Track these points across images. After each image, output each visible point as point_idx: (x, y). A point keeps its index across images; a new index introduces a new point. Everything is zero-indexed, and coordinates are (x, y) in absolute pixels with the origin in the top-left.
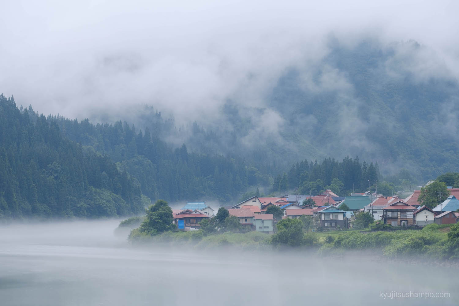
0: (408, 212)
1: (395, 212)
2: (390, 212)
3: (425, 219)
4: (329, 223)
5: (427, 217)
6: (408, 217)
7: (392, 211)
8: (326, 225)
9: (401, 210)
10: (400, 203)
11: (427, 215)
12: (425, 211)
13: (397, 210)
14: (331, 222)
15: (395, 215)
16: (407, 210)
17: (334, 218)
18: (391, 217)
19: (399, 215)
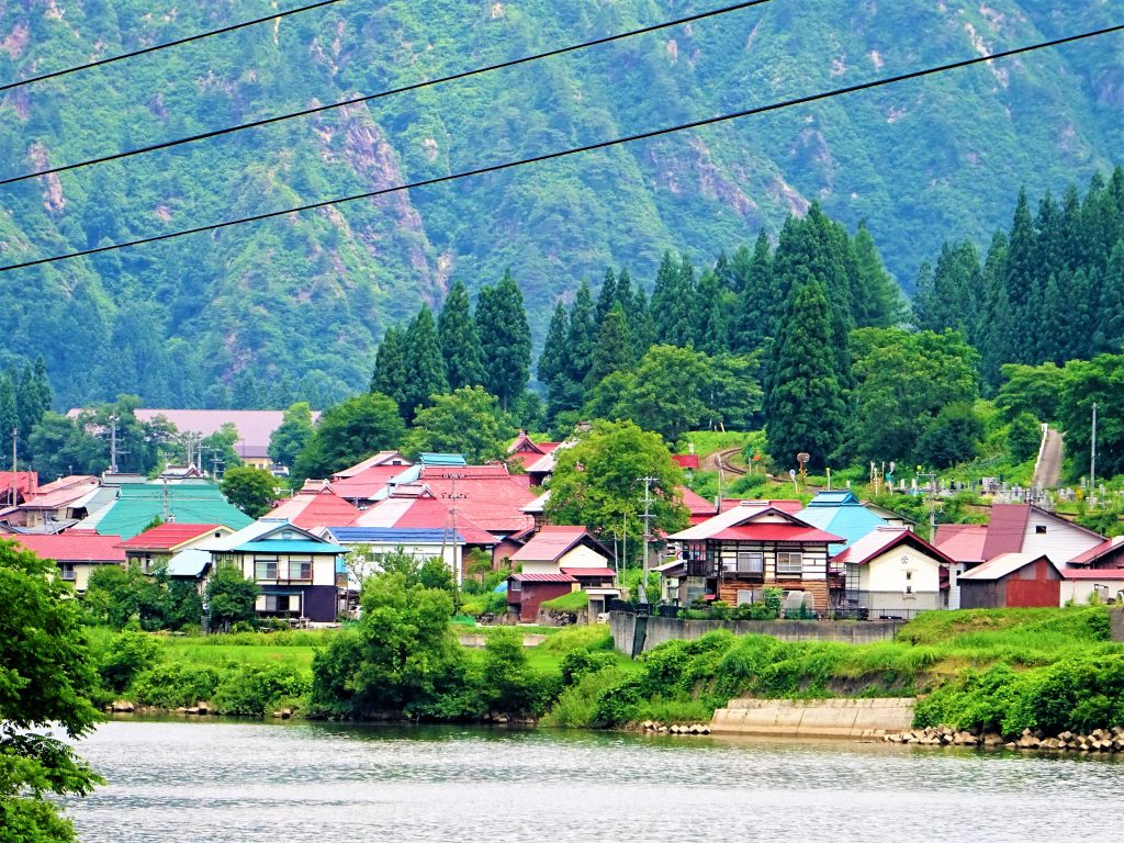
0: (807, 555)
1: (751, 555)
2: (734, 554)
3: (901, 585)
4: (274, 599)
5: (909, 576)
6: (805, 576)
7: (740, 548)
8: (261, 604)
9: (776, 543)
10: (771, 515)
11: (908, 567)
12: (906, 550)
13: (763, 543)
14: (282, 592)
15: (753, 565)
16: (801, 547)
17: (296, 574)
18: (737, 575)
19: (770, 565)
